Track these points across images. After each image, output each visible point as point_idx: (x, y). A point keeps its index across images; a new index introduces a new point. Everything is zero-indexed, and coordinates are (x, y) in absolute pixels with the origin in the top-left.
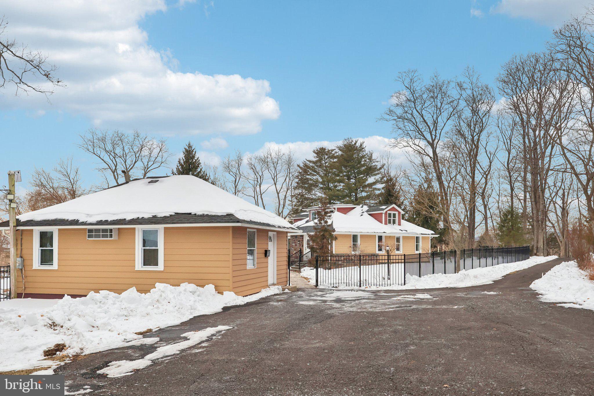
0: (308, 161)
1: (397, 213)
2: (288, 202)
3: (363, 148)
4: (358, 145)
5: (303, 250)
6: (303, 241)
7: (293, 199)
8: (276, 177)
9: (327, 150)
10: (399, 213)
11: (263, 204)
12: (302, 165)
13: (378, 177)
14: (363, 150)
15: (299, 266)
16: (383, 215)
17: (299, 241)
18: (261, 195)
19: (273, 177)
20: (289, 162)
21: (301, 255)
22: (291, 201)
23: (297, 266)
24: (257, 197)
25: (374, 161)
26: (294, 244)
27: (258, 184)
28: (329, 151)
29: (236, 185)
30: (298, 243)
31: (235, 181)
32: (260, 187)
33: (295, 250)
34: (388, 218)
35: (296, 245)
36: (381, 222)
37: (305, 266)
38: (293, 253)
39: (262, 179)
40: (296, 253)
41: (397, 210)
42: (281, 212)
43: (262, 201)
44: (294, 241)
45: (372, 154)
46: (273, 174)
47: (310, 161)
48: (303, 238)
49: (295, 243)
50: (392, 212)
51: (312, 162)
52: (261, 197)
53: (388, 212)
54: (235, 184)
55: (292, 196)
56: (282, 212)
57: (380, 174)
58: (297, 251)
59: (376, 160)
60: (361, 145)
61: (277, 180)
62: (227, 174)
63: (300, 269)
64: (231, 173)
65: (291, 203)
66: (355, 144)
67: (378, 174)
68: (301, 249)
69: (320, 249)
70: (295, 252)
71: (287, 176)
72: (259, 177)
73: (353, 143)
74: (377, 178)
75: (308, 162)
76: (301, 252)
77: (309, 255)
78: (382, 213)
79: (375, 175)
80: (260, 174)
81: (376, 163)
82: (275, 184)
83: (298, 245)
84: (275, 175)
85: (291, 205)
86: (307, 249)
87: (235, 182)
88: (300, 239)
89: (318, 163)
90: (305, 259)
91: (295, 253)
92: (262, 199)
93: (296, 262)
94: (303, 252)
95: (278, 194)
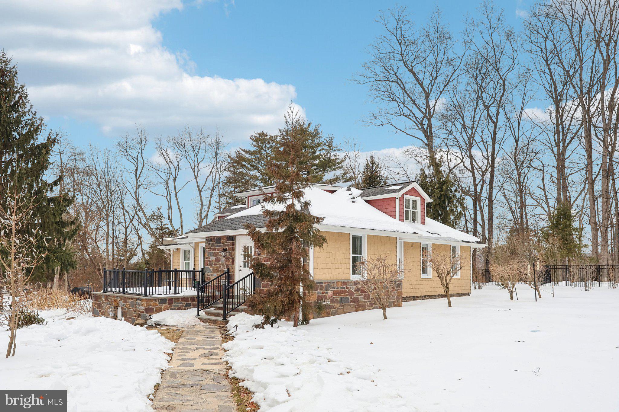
0: (243, 150)
1: (418, 199)
2: (213, 204)
3: (318, 134)
4: (311, 129)
5: (234, 272)
6: (234, 249)
7: (221, 200)
8: (196, 167)
9: (269, 137)
10: (423, 200)
11: (179, 206)
12: (234, 156)
13: (339, 172)
14: (319, 136)
15: (224, 309)
16: (397, 201)
17: (225, 250)
18: (176, 194)
19: (193, 167)
20: (217, 147)
21: (229, 282)
22: (218, 202)
23: (220, 308)
24: (170, 195)
25: (335, 149)
26: (213, 258)
27: (171, 177)
28: (271, 137)
29: (138, 176)
30: (223, 254)
31: (137, 170)
32: (175, 182)
33: (216, 270)
34: (405, 209)
35: (217, 260)
36: (393, 216)
37: (239, 311)
38: (212, 278)
39: (177, 170)
40: (218, 277)
41: (419, 195)
42: (204, 218)
43: (178, 202)
44: (215, 250)
45: (332, 139)
46: (192, 164)
47: (246, 152)
48: (233, 244)
49: (215, 255)
50: (411, 198)
51: (248, 152)
52: (176, 196)
53: (406, 197)
54: (136, 175)
55: (220, 196)
56: (207, 216)
57: (341, 169)
58: (220, 274)
59: (338, 148)
60: (316, 130)
61: (198, 171)
62: (124, 159)
63: (225, 316)
64: (130, 158)
65: (218, 205)
66: (309, 127)
67: (340, 168)
68: (228, 269)
69: (281, 268)
70: (215, 275)
71: (213, 167)
72: (173, 169)
73: (305, 126)
74: (337, 174)
75: (243, 153)
76: (229, 274)
77: (249, 283)
78: (394, 199)
79: (336, 169)
80: (176, 165)
81: (337, 153)
82: (196, 178)
83: (222, 259)
84: (196, 163)
85: (219, 207)
86: (242, 268)
87: (136, 172)
88: (228, 245)
89: (258, 154)
90: (237, 291)
91: (216, 279)
92: (177, 199)
93: (217, 298)
94: (234, 275)
95: (200, 191)
